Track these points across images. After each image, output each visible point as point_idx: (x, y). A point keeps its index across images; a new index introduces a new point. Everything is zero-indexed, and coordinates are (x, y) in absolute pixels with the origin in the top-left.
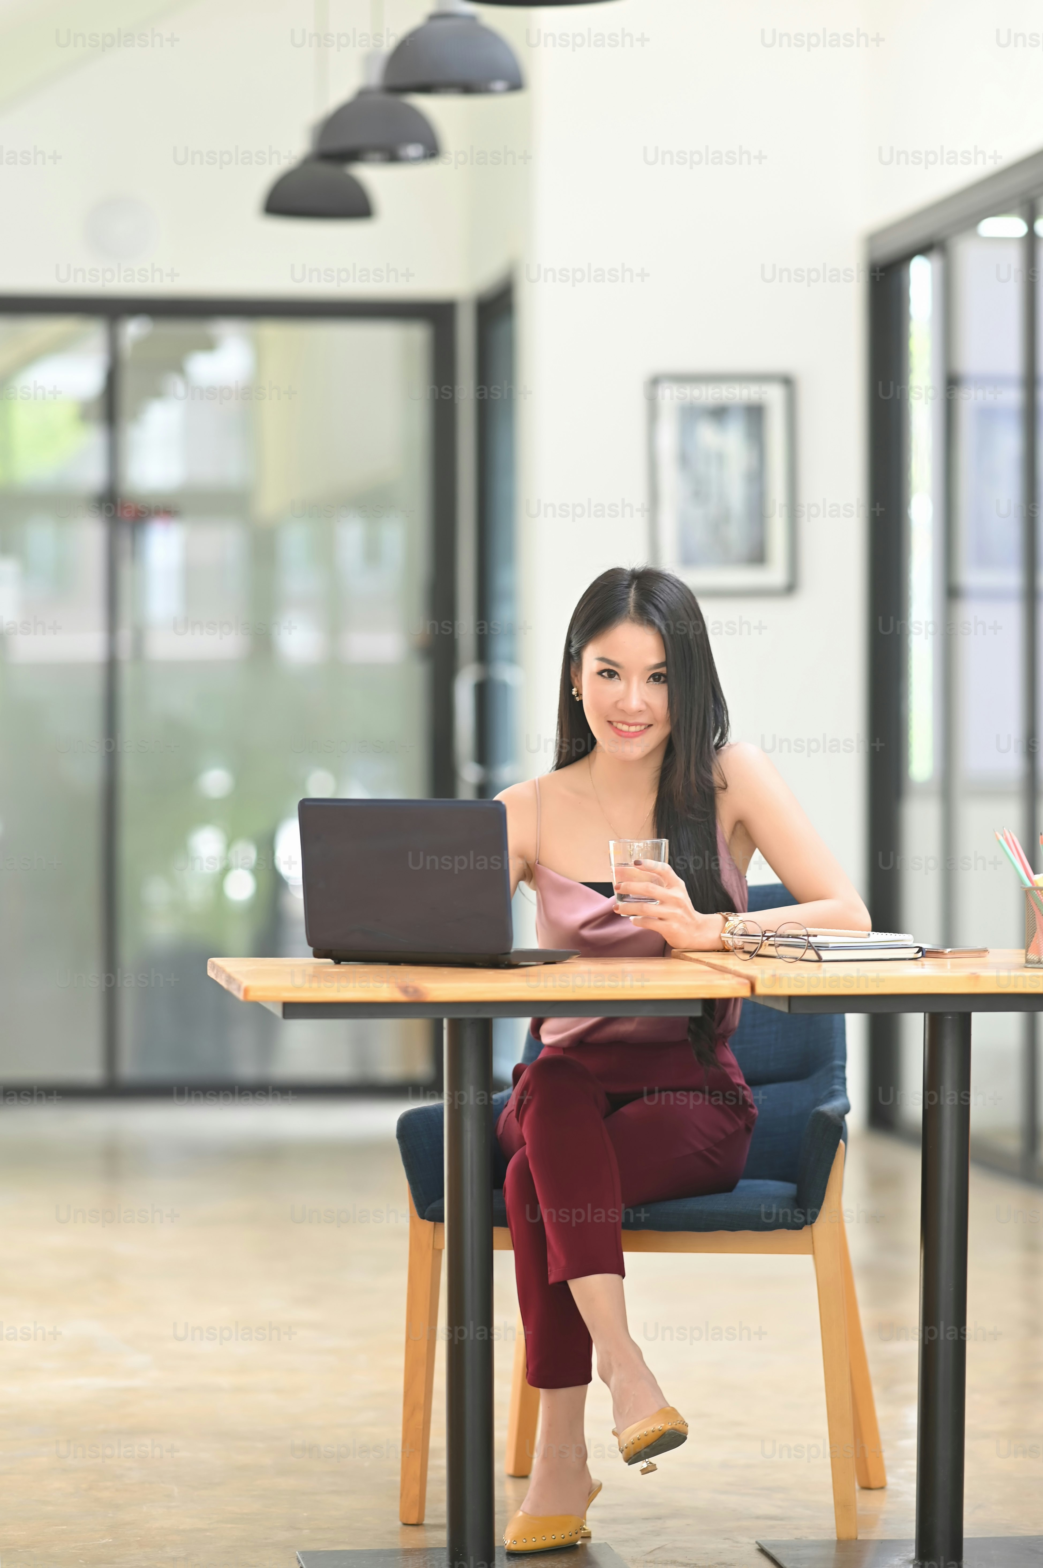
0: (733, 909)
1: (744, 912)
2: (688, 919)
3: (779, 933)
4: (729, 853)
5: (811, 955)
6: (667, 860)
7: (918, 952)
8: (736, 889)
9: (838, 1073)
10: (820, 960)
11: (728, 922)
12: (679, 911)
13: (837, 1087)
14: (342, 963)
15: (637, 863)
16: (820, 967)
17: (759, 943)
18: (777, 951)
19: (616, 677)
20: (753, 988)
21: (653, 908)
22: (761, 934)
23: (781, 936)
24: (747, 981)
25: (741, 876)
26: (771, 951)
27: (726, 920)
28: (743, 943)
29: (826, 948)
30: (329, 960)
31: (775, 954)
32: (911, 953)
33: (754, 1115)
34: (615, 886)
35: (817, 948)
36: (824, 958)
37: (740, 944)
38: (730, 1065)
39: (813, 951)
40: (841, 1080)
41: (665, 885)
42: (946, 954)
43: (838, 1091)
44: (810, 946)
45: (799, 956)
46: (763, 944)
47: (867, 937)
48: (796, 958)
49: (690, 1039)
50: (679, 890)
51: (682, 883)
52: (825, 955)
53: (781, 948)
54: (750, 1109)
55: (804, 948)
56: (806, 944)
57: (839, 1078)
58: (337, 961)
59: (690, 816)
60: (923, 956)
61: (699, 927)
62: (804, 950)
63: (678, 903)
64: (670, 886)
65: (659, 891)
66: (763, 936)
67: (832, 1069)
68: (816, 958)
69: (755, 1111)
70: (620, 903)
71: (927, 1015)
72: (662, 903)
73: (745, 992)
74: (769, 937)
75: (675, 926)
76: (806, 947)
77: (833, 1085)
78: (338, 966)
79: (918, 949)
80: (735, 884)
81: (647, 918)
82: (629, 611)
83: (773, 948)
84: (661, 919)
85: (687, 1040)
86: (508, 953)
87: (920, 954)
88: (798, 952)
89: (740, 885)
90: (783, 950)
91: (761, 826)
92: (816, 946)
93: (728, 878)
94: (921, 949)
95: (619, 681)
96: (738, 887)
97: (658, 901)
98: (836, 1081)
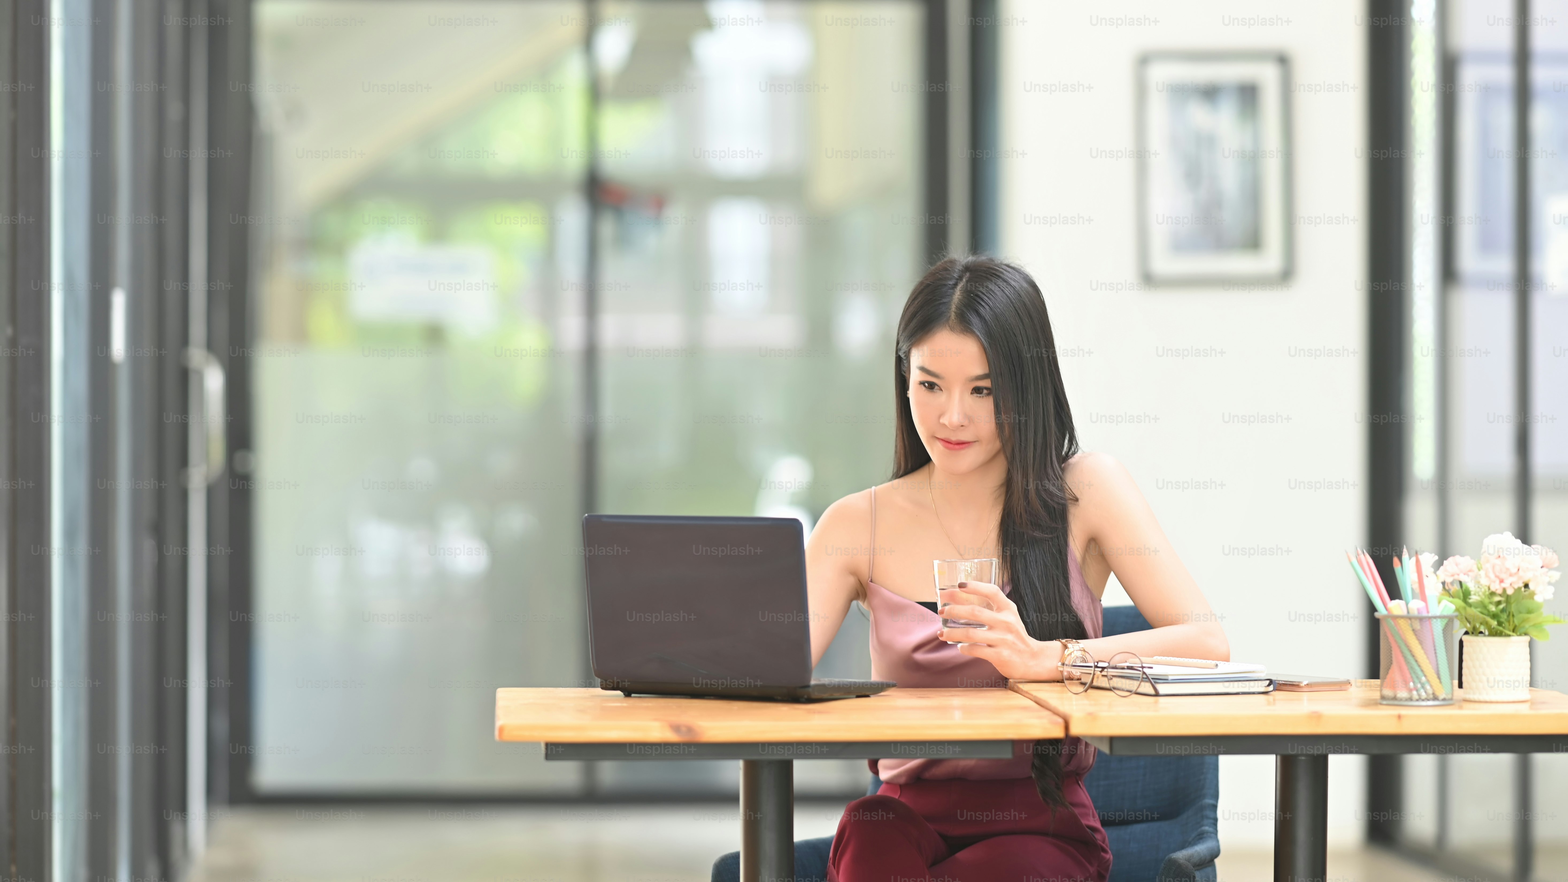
0: (1080, 633)
1: (1096, 637)
2: (1021, 646)
3: (1112, 664)
4: (1081, 574)
5: (1147, 688)
6: (997, 582)
7: (1269, 685)
8: (1086, 611)
9: (1208, 813)
10: (1157, 694)
11: (1067, 650)
12: (1010, 637)
13: (1206, 828)
14: (633, 695)
15: (962, 586)
16: (1156, 702)
17: (1091, 674)
18: (1109, 684)
19: (936, 387)
20: (1067, 727)
21: (981, 634)
22: (1092, 664)
23: (1115, 668)
24: (1061, 720)
25: (1095, 599)
26: (1103, 682)
27: (1066, 647)
28: (1080, 673)
29: (1165, 680)
30: (619, 693)
31: (1107, 686)
32: (1261, 687)
33: (1109, 860)
34: (940, 610)
35: (1154, 681)
36: (1161, 692)
37: (1078, 674)
38: (1083, 806)
39: (1148, 685)
40: (1212, 821)
41: (995, 609)
42: (1302, 687)
43: (1207, 832)
44: (1146, 678)
45: (1134, 689)
46: (1095, 676)
47: (1215, 667)
48: (1130, 691)
49: (1033, 775)
50: (1010, 613)
51: (1014, 606)
52: (1162, 688)
53: (1115, 679)
54: (1102, 854)
55: (1138, 680)
56: (1141, 676)
57: (1208, 818)
58: (627, 693)
59: (1037, 534)
60: (1275, 690)
61: (1034, 655)
62: (1139, 682)
63: (1008, 628)
64: (999, 609)
65: (986, 615)
66: (1096, 667)
67: (1202, 808)
68: (1152, 692)
69: (1109, 856)
70: (946, 630)
71: (1279, 757)
72: (991, 628)
73: (1059, 733)
74: (1103, 668)
75: (1006, 653)
76: (1140, 679)
77: (1203, 826)
78: (628, 699)
79: (1268, 682)
80: (1085, 607)
81: (974, 645)
82: (950, 317)
83: (1106, 679)
84: (990, 646)
85: (1031, 777)
86: (808, 686)
87: (1271, 688)
88: (1133, 685)
89: (1092, 608)
90: (1117, 683)
91: (1115, 543)
92: (1152, 679)
93: (1078, 599)
94: (1271, 682)
95: (941, 391)
96: (1089, 610)
97: (987, 627)
98: (1206, 822)
